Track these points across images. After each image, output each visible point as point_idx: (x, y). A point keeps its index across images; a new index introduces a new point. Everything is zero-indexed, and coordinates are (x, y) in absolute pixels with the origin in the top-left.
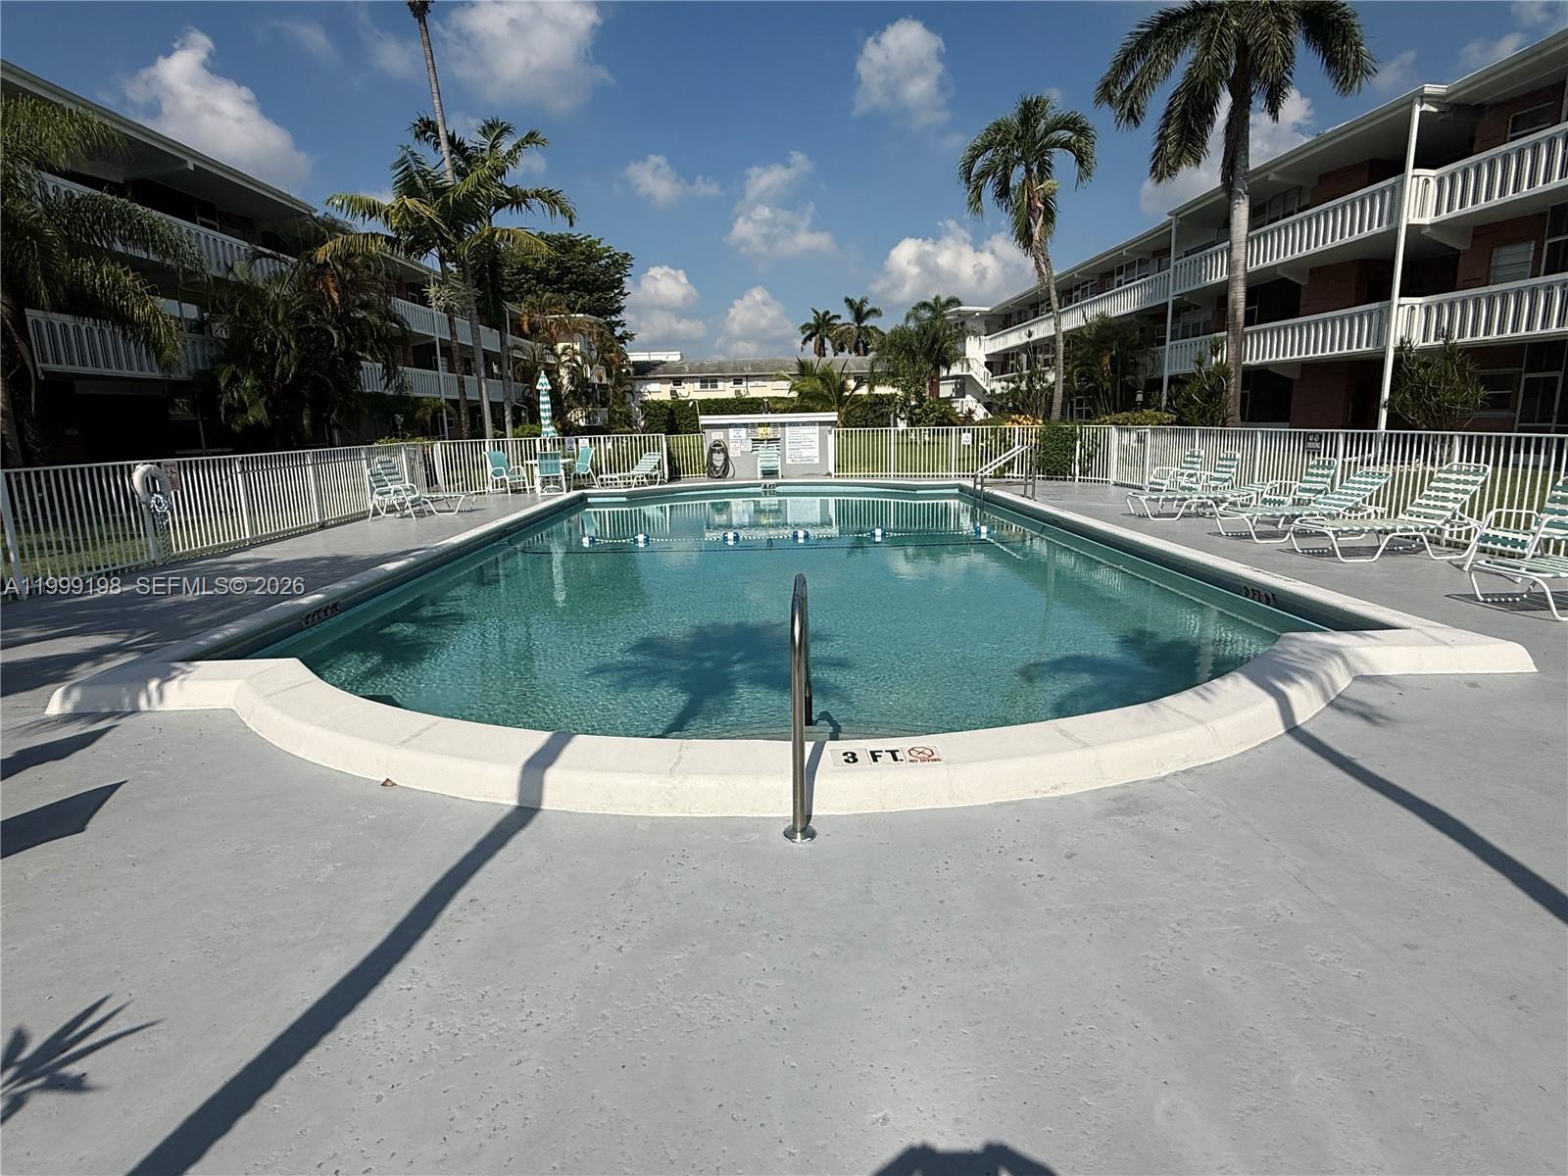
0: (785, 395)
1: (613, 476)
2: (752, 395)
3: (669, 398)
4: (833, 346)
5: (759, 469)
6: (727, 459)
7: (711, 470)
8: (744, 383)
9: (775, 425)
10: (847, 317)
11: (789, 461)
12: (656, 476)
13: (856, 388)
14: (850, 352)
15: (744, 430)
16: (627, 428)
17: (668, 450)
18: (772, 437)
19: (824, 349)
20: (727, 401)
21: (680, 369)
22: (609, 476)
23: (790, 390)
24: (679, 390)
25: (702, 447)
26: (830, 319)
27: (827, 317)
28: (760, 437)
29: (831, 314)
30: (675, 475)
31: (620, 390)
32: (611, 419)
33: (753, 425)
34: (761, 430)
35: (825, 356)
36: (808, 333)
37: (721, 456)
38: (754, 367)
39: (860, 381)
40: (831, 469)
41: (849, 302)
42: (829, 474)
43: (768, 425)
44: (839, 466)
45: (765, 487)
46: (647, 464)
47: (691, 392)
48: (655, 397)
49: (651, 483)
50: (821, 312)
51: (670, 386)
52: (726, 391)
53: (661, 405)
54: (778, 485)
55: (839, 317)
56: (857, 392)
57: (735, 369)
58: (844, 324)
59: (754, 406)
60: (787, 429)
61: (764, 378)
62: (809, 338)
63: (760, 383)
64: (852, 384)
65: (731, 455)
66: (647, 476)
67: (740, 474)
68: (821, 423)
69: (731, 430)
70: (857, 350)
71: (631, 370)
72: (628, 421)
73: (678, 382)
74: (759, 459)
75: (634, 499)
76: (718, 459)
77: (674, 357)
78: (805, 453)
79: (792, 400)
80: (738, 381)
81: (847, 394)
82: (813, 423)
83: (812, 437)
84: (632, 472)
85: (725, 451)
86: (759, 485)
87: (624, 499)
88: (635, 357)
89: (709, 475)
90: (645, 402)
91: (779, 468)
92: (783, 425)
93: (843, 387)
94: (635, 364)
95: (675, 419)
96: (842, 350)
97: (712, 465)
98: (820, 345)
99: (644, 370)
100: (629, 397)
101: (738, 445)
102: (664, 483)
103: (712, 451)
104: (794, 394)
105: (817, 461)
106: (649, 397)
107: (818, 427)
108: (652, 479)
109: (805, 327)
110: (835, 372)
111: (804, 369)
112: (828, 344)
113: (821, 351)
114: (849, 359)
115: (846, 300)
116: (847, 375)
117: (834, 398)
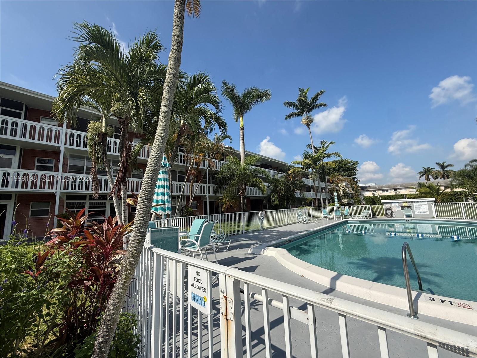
0: (415, 193)
1: (355, 216)
2: (401, 194)
3: (372, 195)
4: (433, 177)
5: (404, 215)
7: (386, 215)
8: (398, 190)
9: (409, 202)
10: (437, 168)
11: (416, 213)
12: (368, 216)
13: (444, 190)
14: (441, 179)
15: (397, 204)
16: (359, 204)
17: (372, 209)
18: (408, 206)
19: (429, 178)
20: (392, 196)
21: (375, 188)
22: (354, 216)
23: (416, 191)
24: (375, 193)
25: (383, 208)
26: (430, 169)
27: (429, 169)
28: (404, 206)
29: (430, 168)
30: (374, 216)
31: (357, 194)
32: (355, 202)
33: (401, 202)
34: (404, 204)
35: (430, 180)
36: (422, 174)
37: (390, 211)
38: (401, 185)
39: (446, 187)
40: (435, 216)
41: (438, 164)
42: (434, 217)
43: (407, 202)
44: (438, 215)
45: (407, 220)
46: (365, 213)
47: (379, 193)
48: (368, 195)
49: (367, 218)
50: (426, 168)
51: (372, 192)
52: (392, 193)
53: (370, 197)
54: (412, 220)
55: (434, 168)
56: (446, 191)
57: (394, 186)
58: (436, 171)
59: (402, 197)
60: (414, 203)
61: (405, 188)
62: (423, 175)
63: (405, 190)
64: (443, 188)
65: (393, 211)
66: (365, 216)
67: (397, 217)
68: (428, 201)
69: (393, 204)
70: (444, 178)
71: (360, 189)
72: (360, 202)
73: (375, 191)
74: (404, 212)
75: (361, 222)
77: (373, 185)
78: (423, 211)
79: (417, 194)
80: (396, 190)
81: (441, 191)
82: (425, 202)
83: (425, 206)
84: (361, 215)
85: (391, 210)
86: (404, 220)
87: (359, 222)
88: (360, 185)
89: (386, 216)
90: (364, 197)
91: (412, 215)
92: (412, 202)
93: (438, 190)
94: (361, 187)
95: (374, 201)
96: (437, 178)
97: (387, 213)
98: (427, 177)
99: (364, 189)
100: (360, 196)
101: (396, 208)
102: (371, 218)
103: (386, 210)
104: (418, 193)
105: (428, 213)
106: (366, 196)
107: (427, 203)
108: (367, 217)
109: (420, 173)
110: (434, 185)
111: (421, 185)
112: (430, 177)
113: (428, 179)
114: (442, 181)
115: (437, 163)
116: (440, 186)
117: (435, 193)
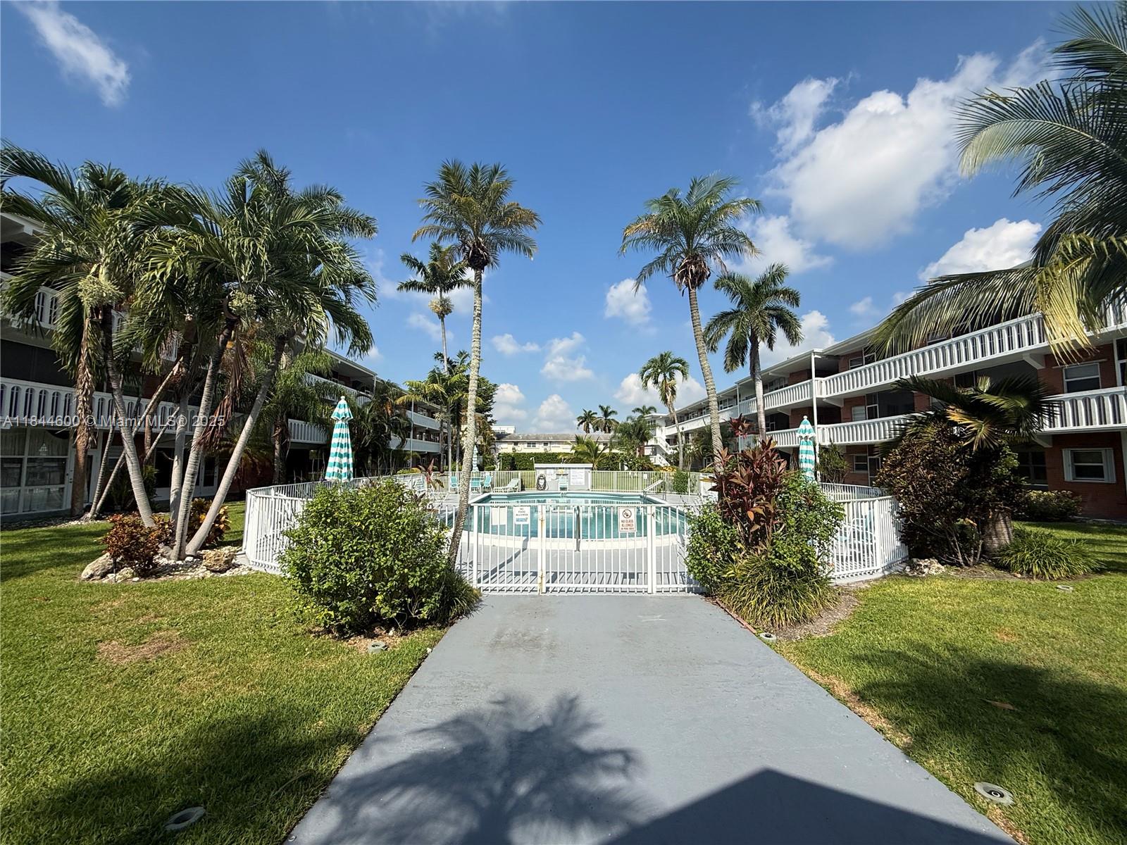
0: (570, 453)
1: (500, 488)
3: (512, 452)
4: (593, 427)
5: (559, 487)
6: (545, 482)
7: (539, 487)
8: (549, 445)
9: (566, 469)
10: (600, 414)
11: (571, 484)
12: (516, 488)
14: (602, 431)
15: (553, 468)
17: (521, 478)
18: (564, 472)
19: (589, 429)
21: (516, 437)
22: (498, 488)
23: (572, 450)
25: (536, 476)
26: (591, 414)
28: (559, 472)
29: (592, 412)
30: (523, 488)
33: (557, 468)
34: (560, 469)
35: (590, 432)
37: (543, 481)
39: (605, 446)
40: (590, 488)
42: (589, 490)
43: (563, 469)
44: (593, 486)
46: (514, 483)
50: (587, 411)
52: (541, 449)
55: (596, 413)
56: (604, 451)
57: (545, 438)
58: (599, 418)
60: (571, 471)
61: (560, 443)
62: (581, 423)
63: (558, 446)
64: (601, 447)
65: (547, 480)
66: (513, 489)
67: (551, 488)
68: (585, 469)
69: (548, 469)
70: (605, 430)
71: (494, 437)
74: (558, 483)
76: (542, 482)
78: (579, 480)
79: (572, 455)
80: (546, 444)
81: (600, 452)
82: (582, 468)
83: (582, 475)
84: (508, 488)
85: (544, 479)
89: (537, 489)
91: (568, 487)
92: (569, 468)
93: (597, 449)
96: (598, 430)
97: (539, 485)
98: (587, 427)
99: (500, 437)
100: (493, 451)
101: (550, 476)
102: (519, 491)
103: (539, 479)
104: (573, 453)
105: (584, 483)
108: (515, 490)
109: (580, 418)
110: (593, 441)
111: (579, 439)
112: (591, 426)
113: (587, 430)
114: (601, 435)
115: (600, 406)
116: (600, 443)
117: (592, 454)
